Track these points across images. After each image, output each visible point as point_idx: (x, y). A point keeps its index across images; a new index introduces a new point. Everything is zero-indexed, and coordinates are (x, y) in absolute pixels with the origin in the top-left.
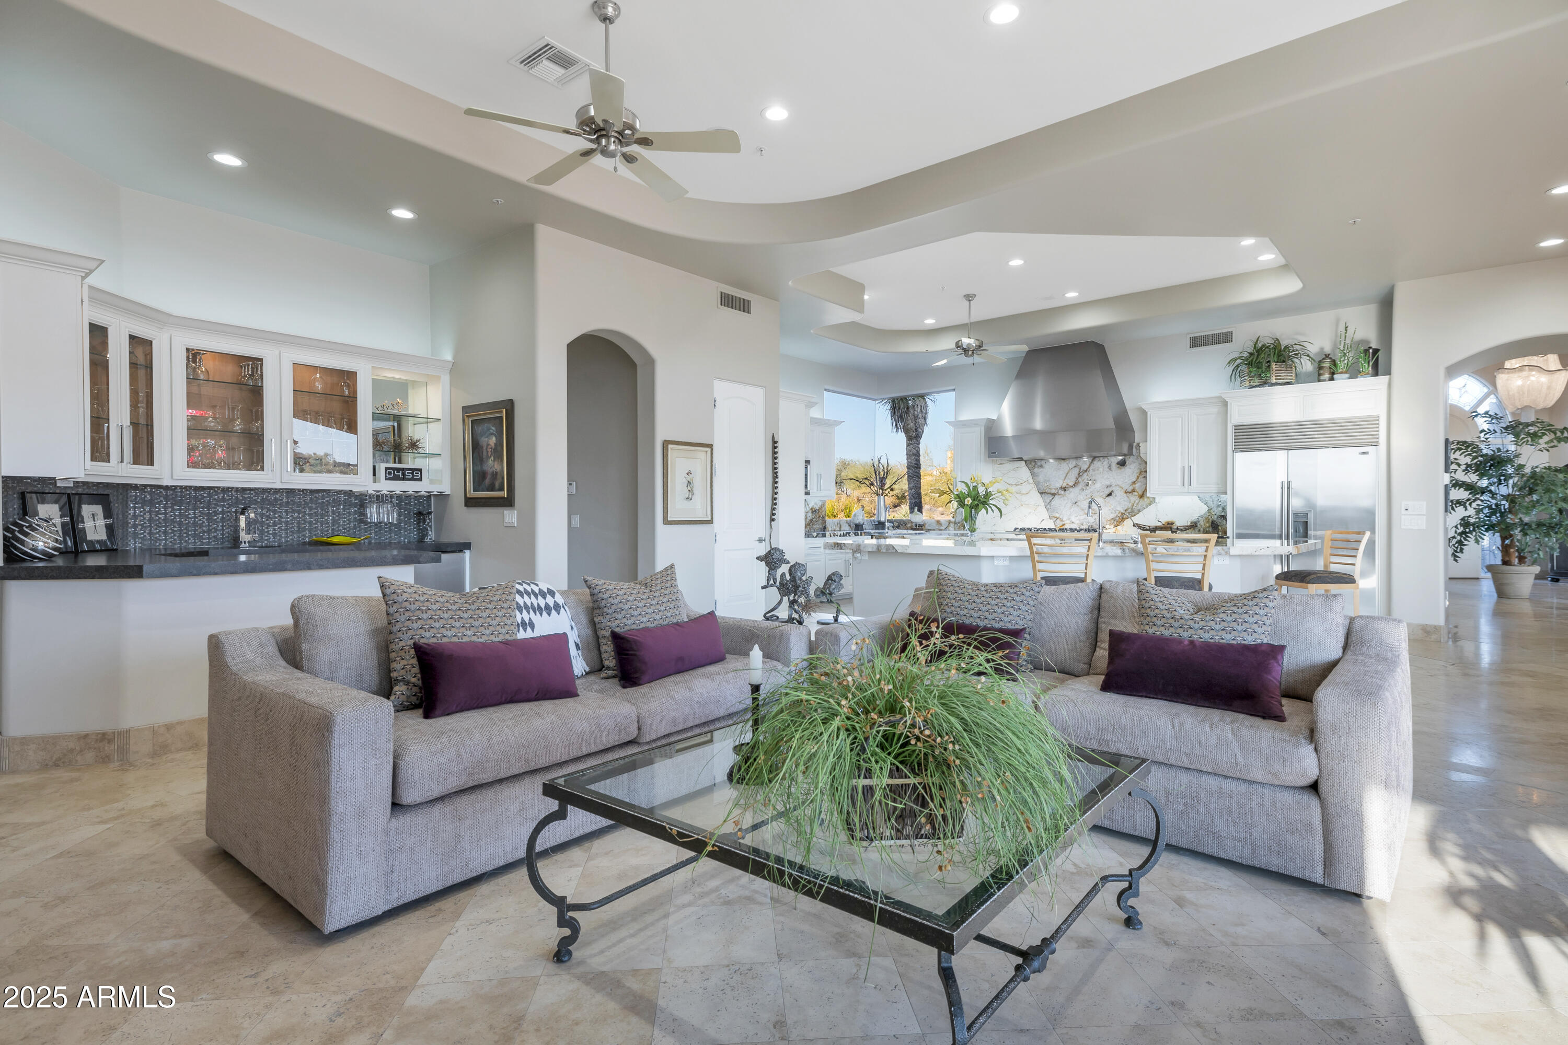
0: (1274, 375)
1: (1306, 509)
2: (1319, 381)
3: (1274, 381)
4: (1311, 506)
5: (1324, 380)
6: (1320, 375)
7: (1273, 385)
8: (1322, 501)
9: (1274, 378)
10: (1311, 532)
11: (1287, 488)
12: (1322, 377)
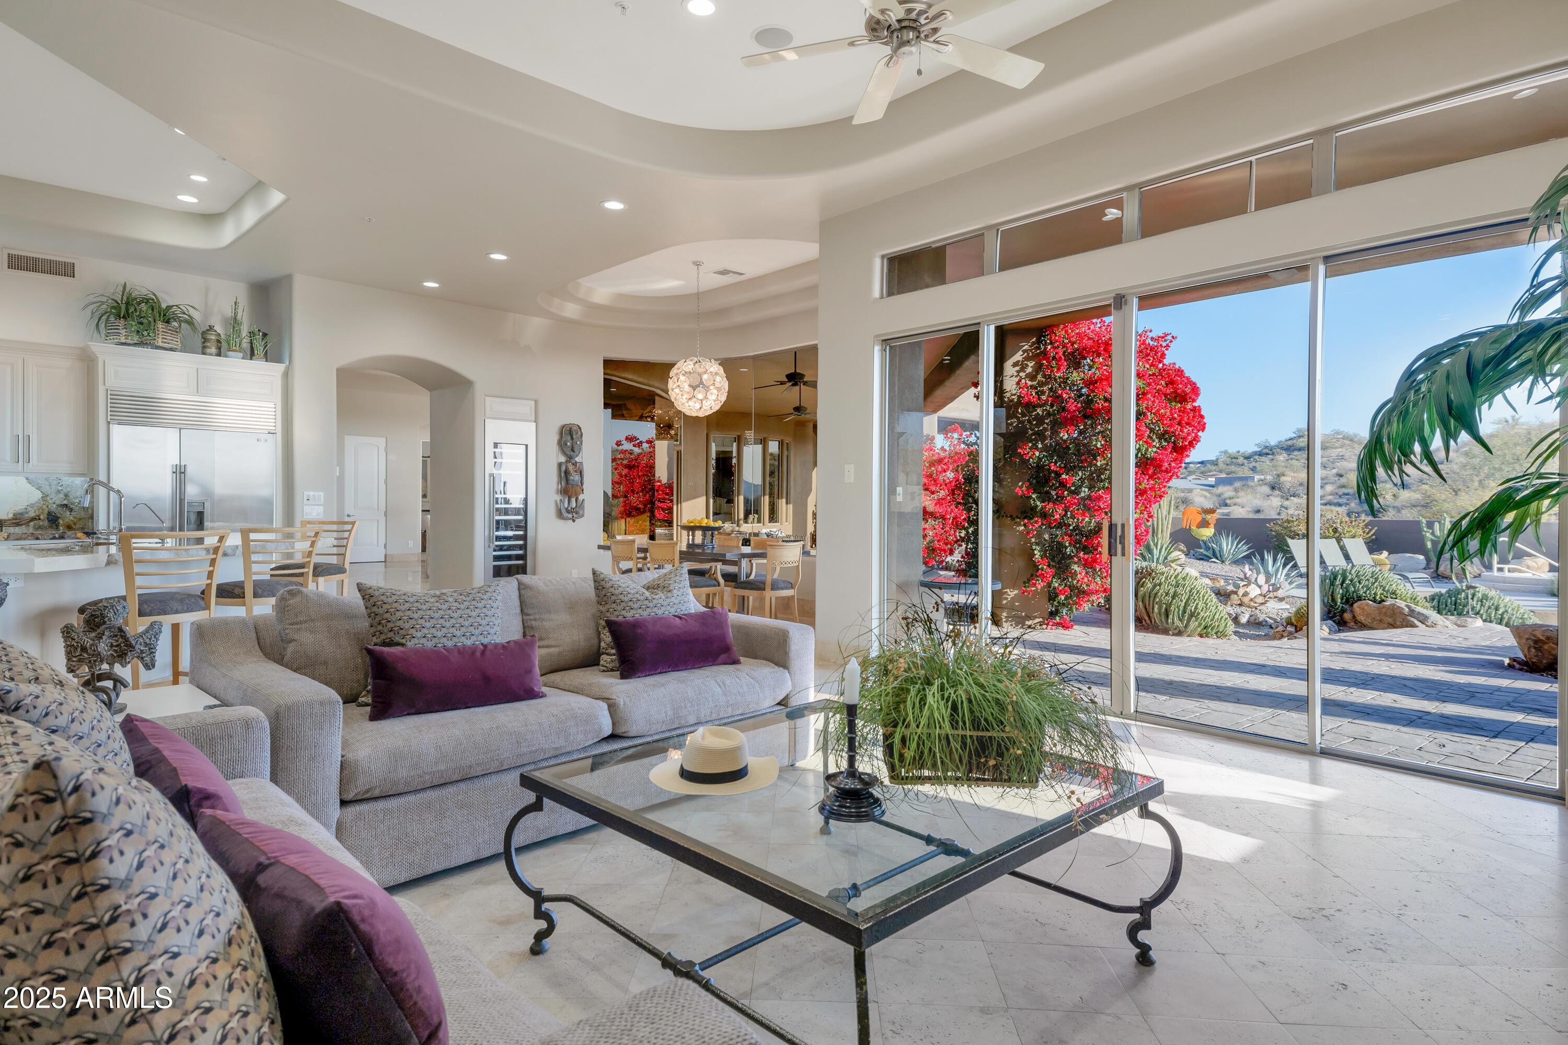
0: (161, 337)
1: (201, 499)
2: (204, 353)
3: (160, 344)
4: (208, 493)
5: (211, 355)
6: (204, 347)
7: (158, 348)
8: (220, 489)
9: (160, 340)
10: (207, 524)
11: (180, 473)
12: (208, 351)
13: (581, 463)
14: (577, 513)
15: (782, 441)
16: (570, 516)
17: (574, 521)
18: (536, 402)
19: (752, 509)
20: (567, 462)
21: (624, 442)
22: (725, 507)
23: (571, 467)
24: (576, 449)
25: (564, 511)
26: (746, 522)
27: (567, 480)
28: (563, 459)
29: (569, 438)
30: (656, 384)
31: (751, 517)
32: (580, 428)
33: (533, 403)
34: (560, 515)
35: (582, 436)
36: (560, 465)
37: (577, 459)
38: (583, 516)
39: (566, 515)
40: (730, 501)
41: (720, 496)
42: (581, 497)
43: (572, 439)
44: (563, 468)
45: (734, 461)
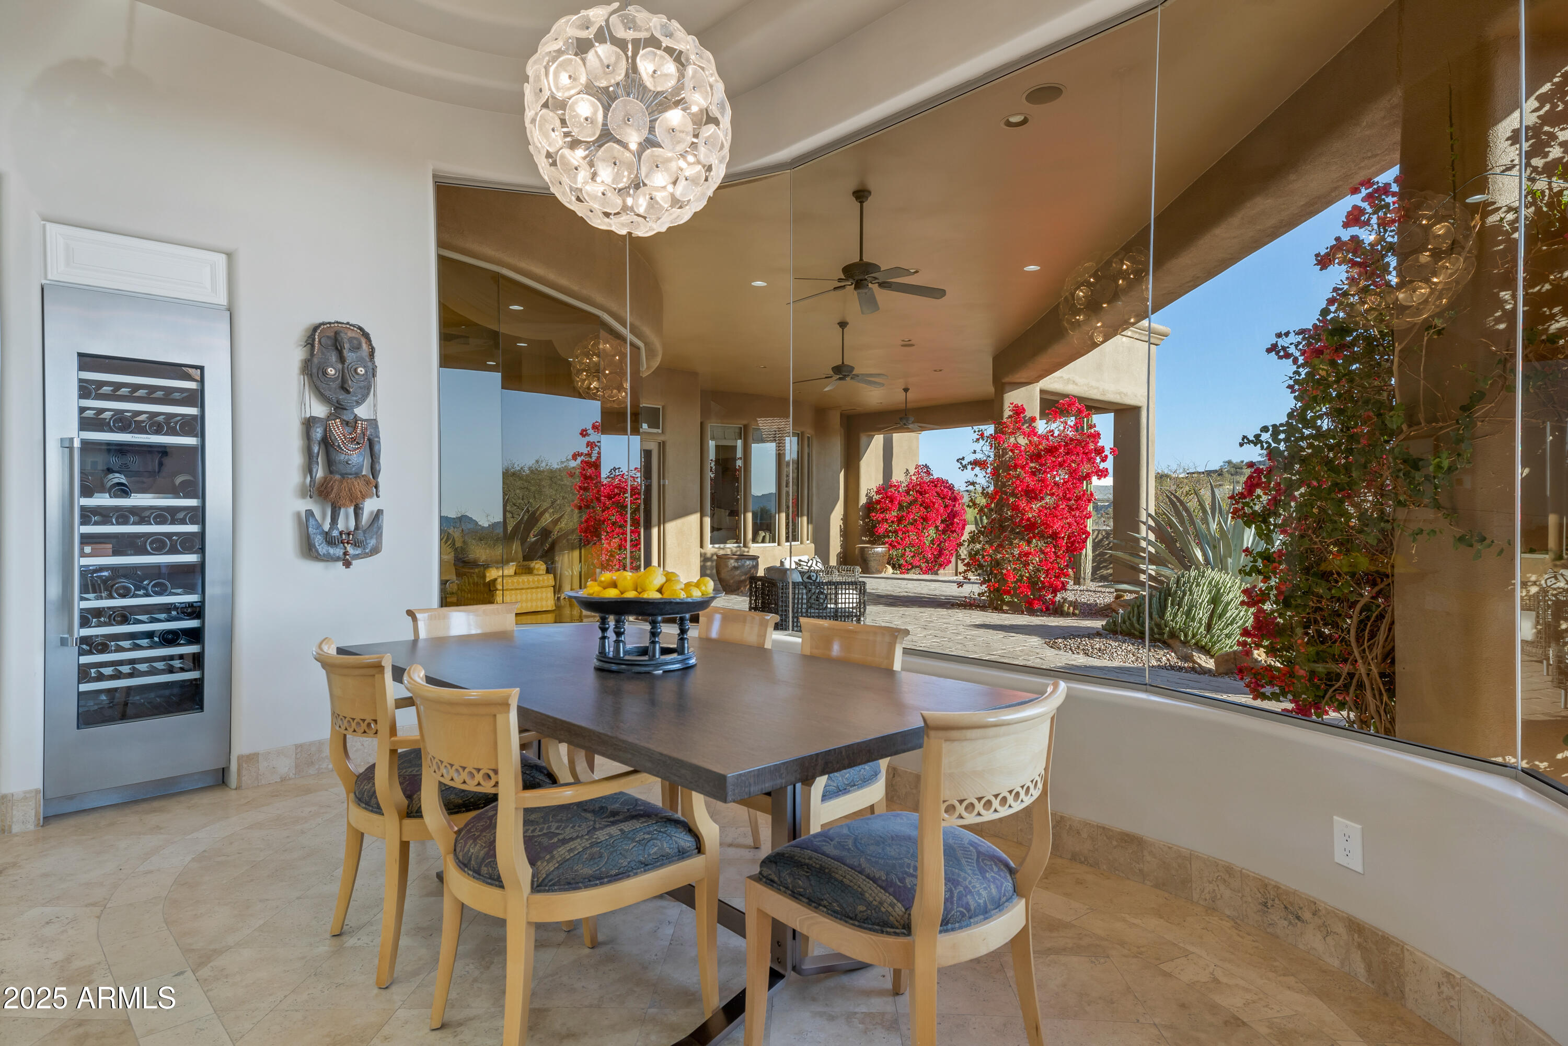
13: (373, 423)
14: (356, 544)
15: (803, 433)
16: (339, 552)
17: (347, 564)
18: (229, 255)
19: (764, 525)
20: (330, 417)
21: (590, 431)
22: (727, 520)
23: (338, 431)
24: (352, 386)
25: (318, 540)
26: (754, 540)
27: (330, 464)
28: (319, 410)
29: (333, 358)
30: (599, 298)
31: (762, 534)
32: (366, 336)
33: (221, 259)
34: (308, 550)
35: (372, 354)
36: (309, 423)
37: (362, 411)
38: (376, 550)
39: (323, 549)
40: (734, 513)
41: (719, 507)
42: (370, 506)
43: (342, 359)
44: (318, 433)
45: (739, 463)
